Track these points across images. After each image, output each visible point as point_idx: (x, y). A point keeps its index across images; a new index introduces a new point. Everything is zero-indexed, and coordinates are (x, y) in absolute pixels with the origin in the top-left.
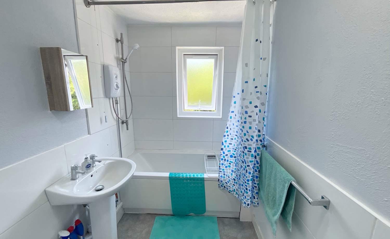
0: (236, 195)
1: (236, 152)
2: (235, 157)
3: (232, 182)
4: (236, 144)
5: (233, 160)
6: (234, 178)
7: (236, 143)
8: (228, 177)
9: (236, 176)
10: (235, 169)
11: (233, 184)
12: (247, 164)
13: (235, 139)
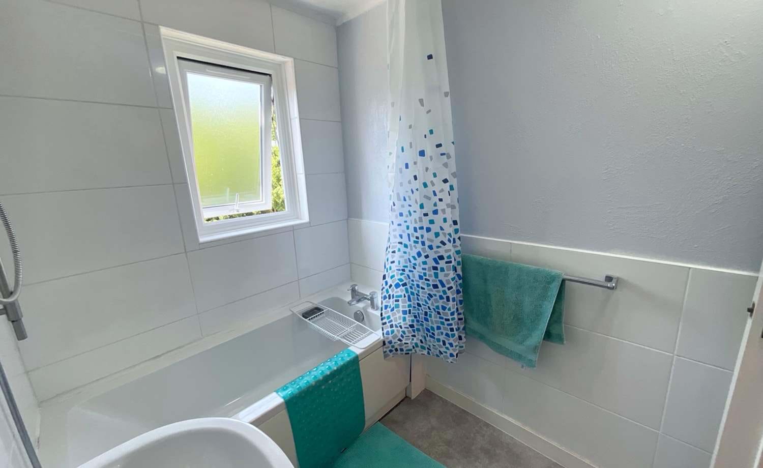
0: (422, 351)
1: (406, 275)
2: (405, 285)
3: (409, 332)
4: (402, 260)
5: (401, 291)
6: (411, 323)
7: (403, 257)
8: (399, 328)
9: (413, 318)
10: (410, 306)
11: (412, 336)
12: (448, 286)
13: (399, 250)
